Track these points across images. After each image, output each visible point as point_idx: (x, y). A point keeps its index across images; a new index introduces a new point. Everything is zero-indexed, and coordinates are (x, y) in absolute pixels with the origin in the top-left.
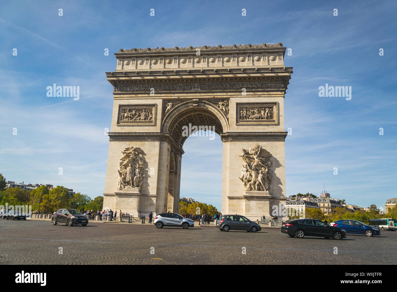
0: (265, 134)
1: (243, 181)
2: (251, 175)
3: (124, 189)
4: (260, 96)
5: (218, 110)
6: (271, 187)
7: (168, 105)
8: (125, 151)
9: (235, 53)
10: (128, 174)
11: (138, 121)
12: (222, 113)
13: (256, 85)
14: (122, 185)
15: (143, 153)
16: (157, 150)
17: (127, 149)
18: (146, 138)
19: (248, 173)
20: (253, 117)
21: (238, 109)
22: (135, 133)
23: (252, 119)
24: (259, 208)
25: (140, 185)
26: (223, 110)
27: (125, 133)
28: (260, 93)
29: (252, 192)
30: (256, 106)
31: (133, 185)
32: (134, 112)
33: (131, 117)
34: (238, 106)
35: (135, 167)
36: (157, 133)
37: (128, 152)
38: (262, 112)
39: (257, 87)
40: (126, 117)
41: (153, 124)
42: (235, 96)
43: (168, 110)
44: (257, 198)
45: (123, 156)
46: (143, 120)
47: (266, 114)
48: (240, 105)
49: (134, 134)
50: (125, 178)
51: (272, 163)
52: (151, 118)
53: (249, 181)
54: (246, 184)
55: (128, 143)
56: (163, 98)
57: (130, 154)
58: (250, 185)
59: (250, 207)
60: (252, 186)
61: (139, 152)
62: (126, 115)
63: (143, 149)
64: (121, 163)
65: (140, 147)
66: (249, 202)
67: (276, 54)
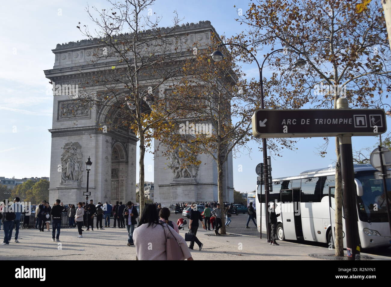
1: (172, 168)
2: (178, 162)
3: (65, 183)
7: (103, 97)
8: (65, 146)
10: (67, 168)
14: (63, 180)
15: (80, 147)
16: (93, 144)
17: (67, 145)
18: (84, 132)
19: (176, 161)
21: (167, 95)
24: (185, 195)
25: (80, 178)
27: (64, 129)
29: (179, 179)
31: (73, 179)
32: (72, 108)
33: (69, 113)
34: (167, 92)
35: (74, 162)
36: (93, 126)
37: (67, 147)
40: (65, 114)
41: (89, 116)
42: (164, 82)
43: (103, 102)
44: (183, 185)
45: (63, 151)
48: (169, 91)
49: (72, 129)
50: (66, 173)
52: (88, 112)
53: (177, 168)
54: (174, 172)
55: (67, 138)
56: (98, 90)
57: (69, 149)
58: (178, 172)
59: (177, 194)
60: (180, 173)
61: (77, 146)
62: (65, 111)
63: (81, 143)
64: (62, 159)
65: (78, 141)
66: (176, 189)
67: (203, 33)
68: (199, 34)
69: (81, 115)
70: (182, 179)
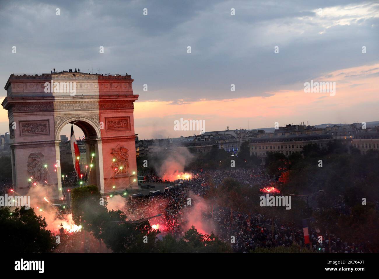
0: (124, 138)
2: (117, 164)
4: (119, 112)
5: (93, 123)
6: (129, 170)
7: (58, 120)
8: (29, 156)
9: (102, 82)
10: (36, 172)
11: (36, 133)
12: (96, 124)
13: (117, 105)
17: (31, 154)
18: (45, 145)
20: (115, 126)
21: (106, 121)
22: (36, 142)
23: (116, 128)
24: (124, 183)
25: (45, 178)
26: (96, 122)
28: (119, 110)
29: (119, 174)
30: (117, 118)
31: (41, 179)
32: (31, 126)
33: (30, 130)
34: (106, 119)
35: (41, 167)
37: (32, 156)
38: (121, 123)
39: (118, 106)
40: (26, 131)
41: (48, 134)
42: (104, 113)
43: (59, 124)
44: (123, 178)
45: (28, 159)
46: (40, 132)
47: (123, 124)
48: (107, 119)
51: (128, 155)
52: (46, 130)
55: (31, 149)
56: (54, 115)
57: (35, 158)
62: (26, 128)
63: (43, 153)
64: (28, 166)
65: (41, 152)
66: (118, 180)
67: (127, 83)
68: (125, 83)
69: (41, 133)
70: (121, 174)
